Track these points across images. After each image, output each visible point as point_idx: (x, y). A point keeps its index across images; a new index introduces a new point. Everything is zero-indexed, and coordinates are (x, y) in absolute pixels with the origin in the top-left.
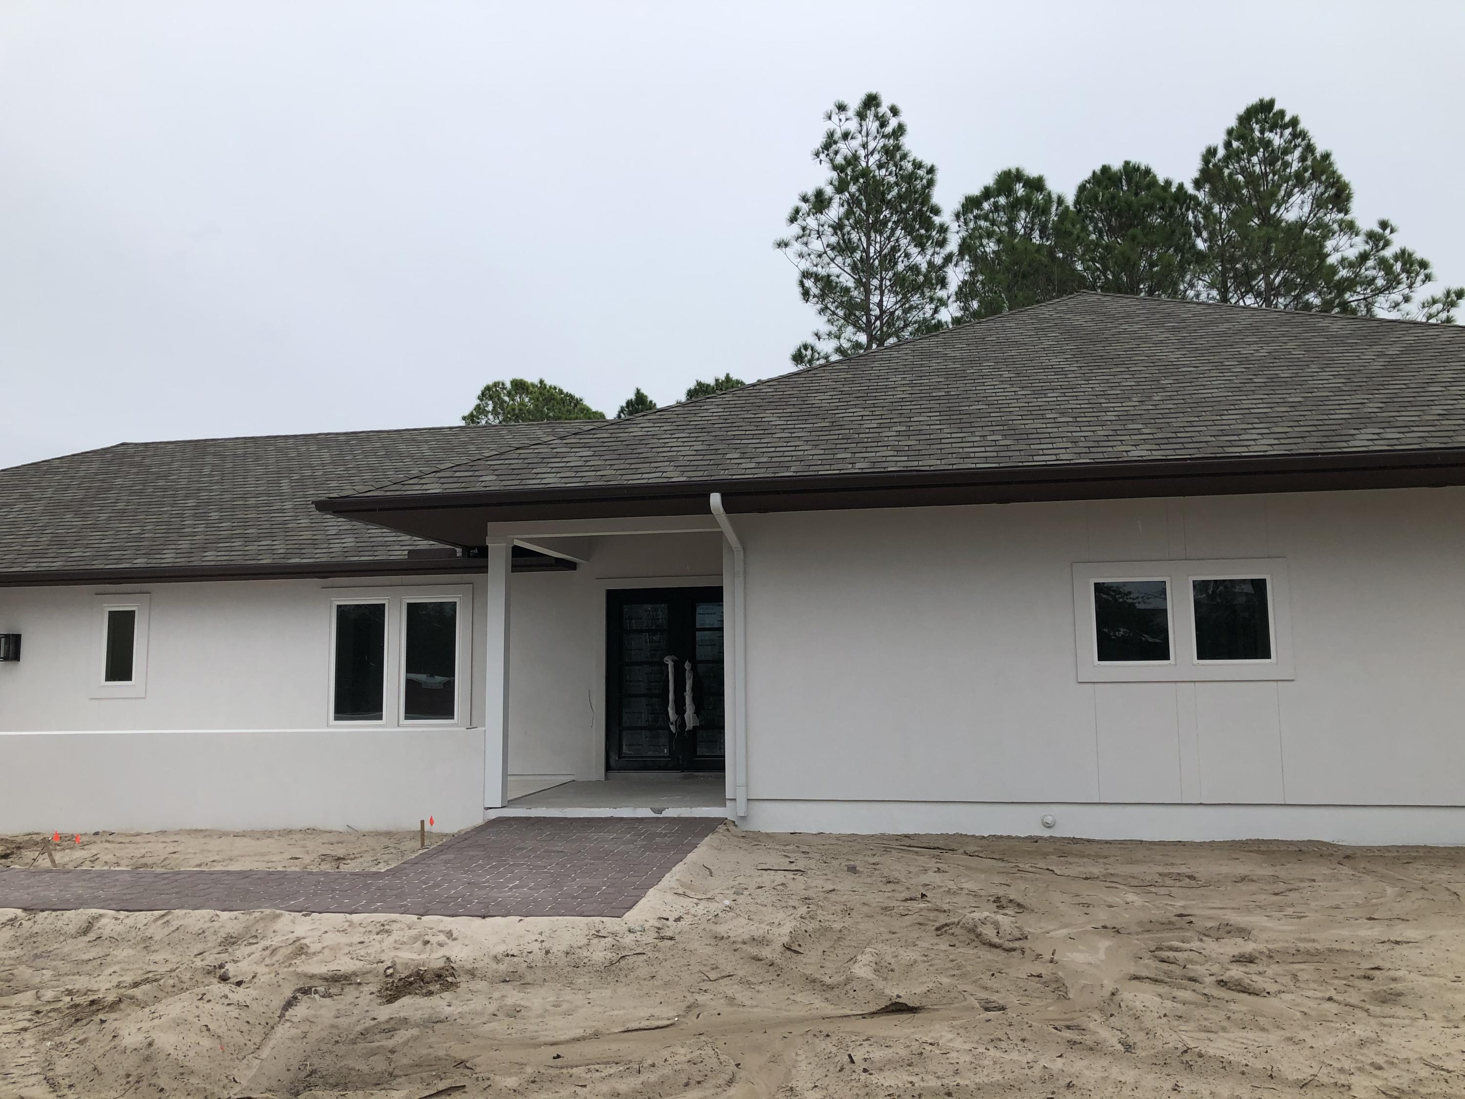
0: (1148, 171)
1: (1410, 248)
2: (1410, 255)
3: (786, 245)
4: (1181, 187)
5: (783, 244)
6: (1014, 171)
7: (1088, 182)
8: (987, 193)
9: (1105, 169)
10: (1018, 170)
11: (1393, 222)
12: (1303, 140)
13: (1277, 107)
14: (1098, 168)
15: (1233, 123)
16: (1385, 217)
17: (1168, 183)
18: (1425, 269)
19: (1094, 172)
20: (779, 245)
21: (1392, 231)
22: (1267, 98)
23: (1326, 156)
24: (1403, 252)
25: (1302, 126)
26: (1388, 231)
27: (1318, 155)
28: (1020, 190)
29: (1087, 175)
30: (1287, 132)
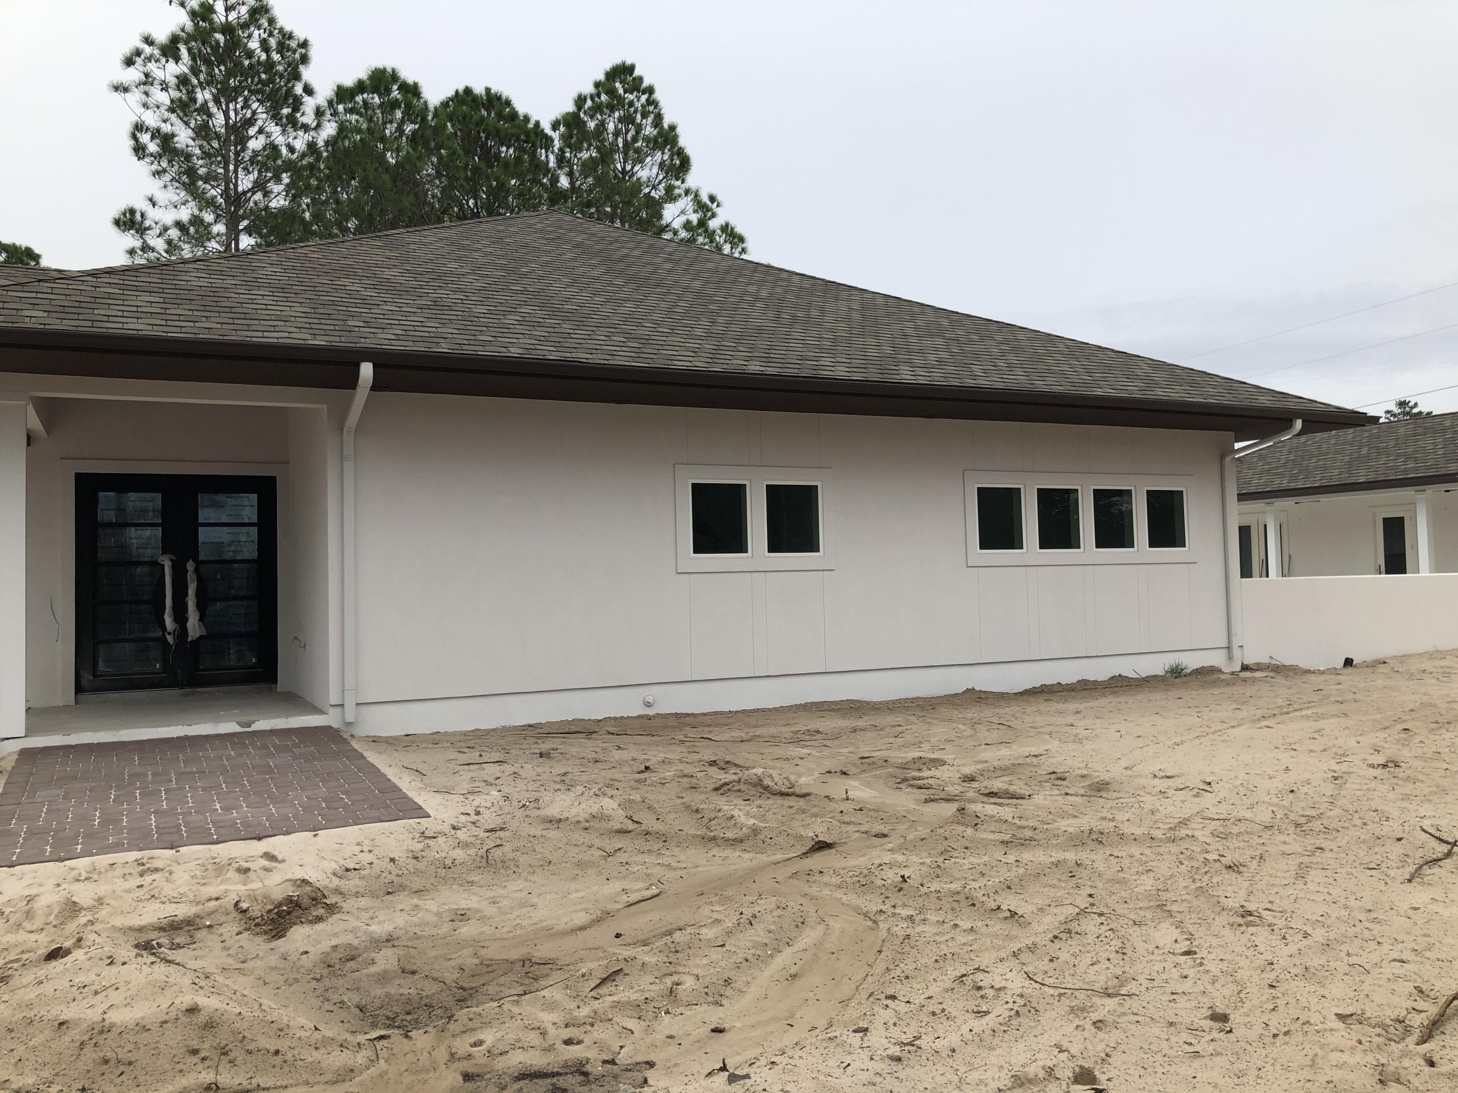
0: (508, 103)
1: (732, 223)
2: (732, 229)
3: (126, 90)
4: (537, 124)
5: (121, 88)
6: (389, 70)
7: (451, 99)
8: (361, 87)
9: (468, 91)
10: (393, 70)
11: (719, 198)
12: (655, 108)
13: (637, 73)
14: (461, 88)
15: (601, 77)
16: (714, 192)
17: (527, 119)
18: (743, 243)
19: (457, 92)
20: (116, 88)
21: (718, 206)
22: (629, 62)
23: (673, 128)
24: (727, 225)
25: (657, 95)
26: (715, 204)
27: (666, 126)
28: (395, 94)
29: (451, 93)
30: (644, 98)
